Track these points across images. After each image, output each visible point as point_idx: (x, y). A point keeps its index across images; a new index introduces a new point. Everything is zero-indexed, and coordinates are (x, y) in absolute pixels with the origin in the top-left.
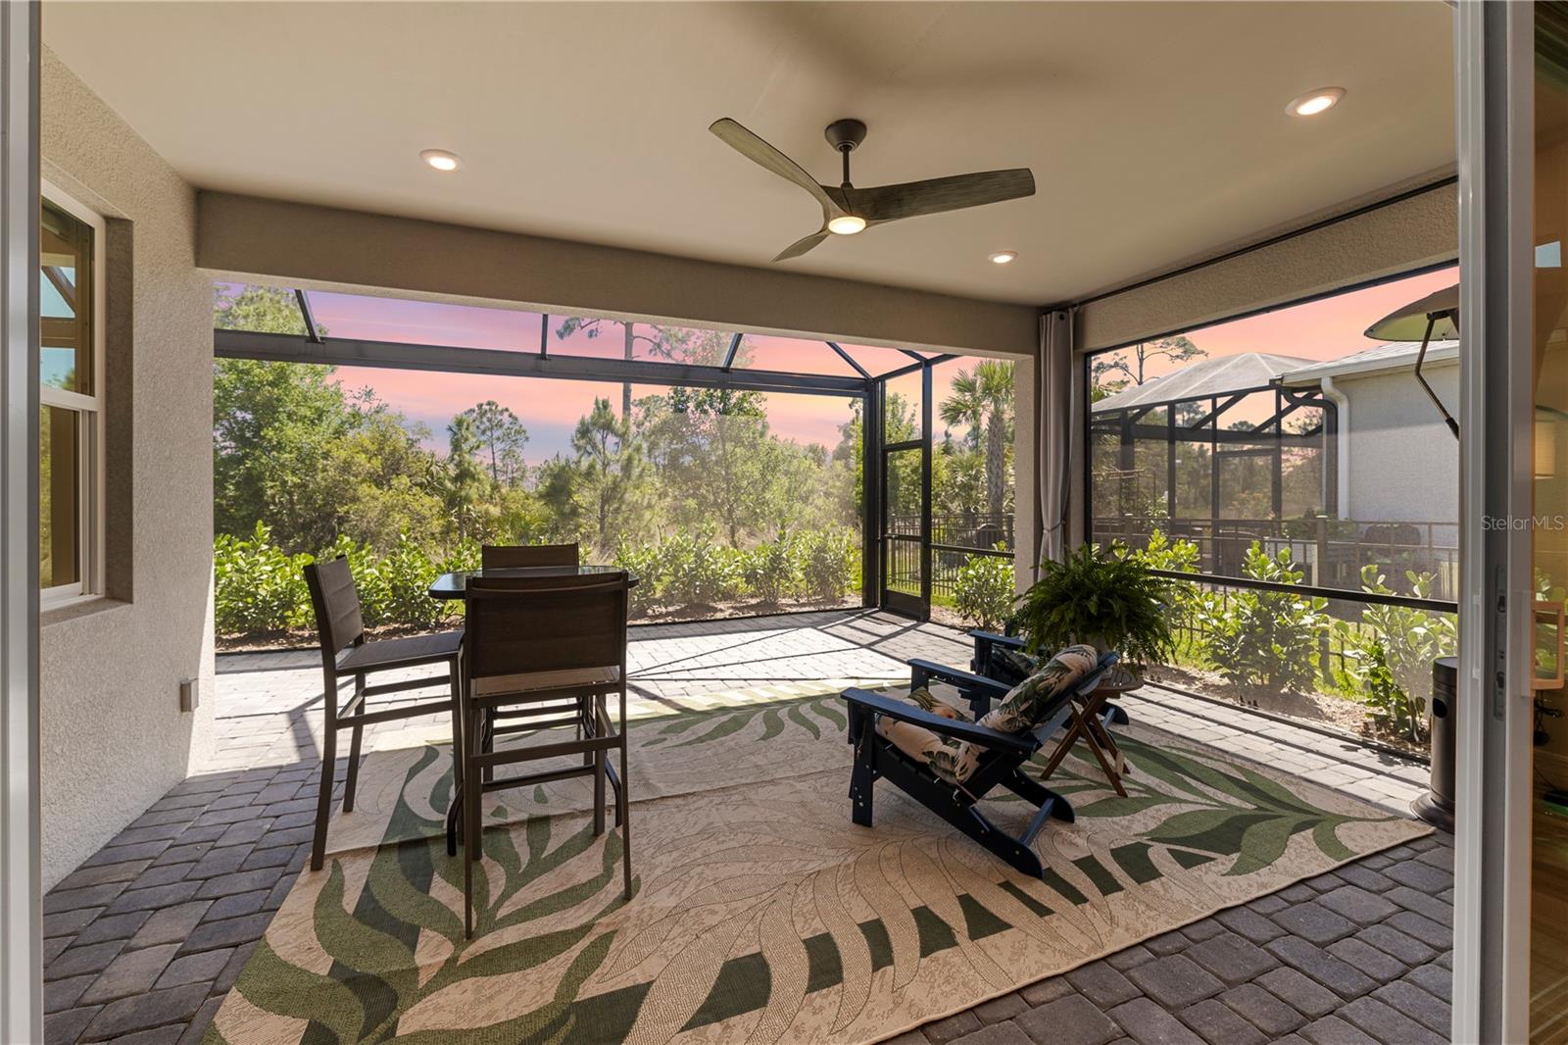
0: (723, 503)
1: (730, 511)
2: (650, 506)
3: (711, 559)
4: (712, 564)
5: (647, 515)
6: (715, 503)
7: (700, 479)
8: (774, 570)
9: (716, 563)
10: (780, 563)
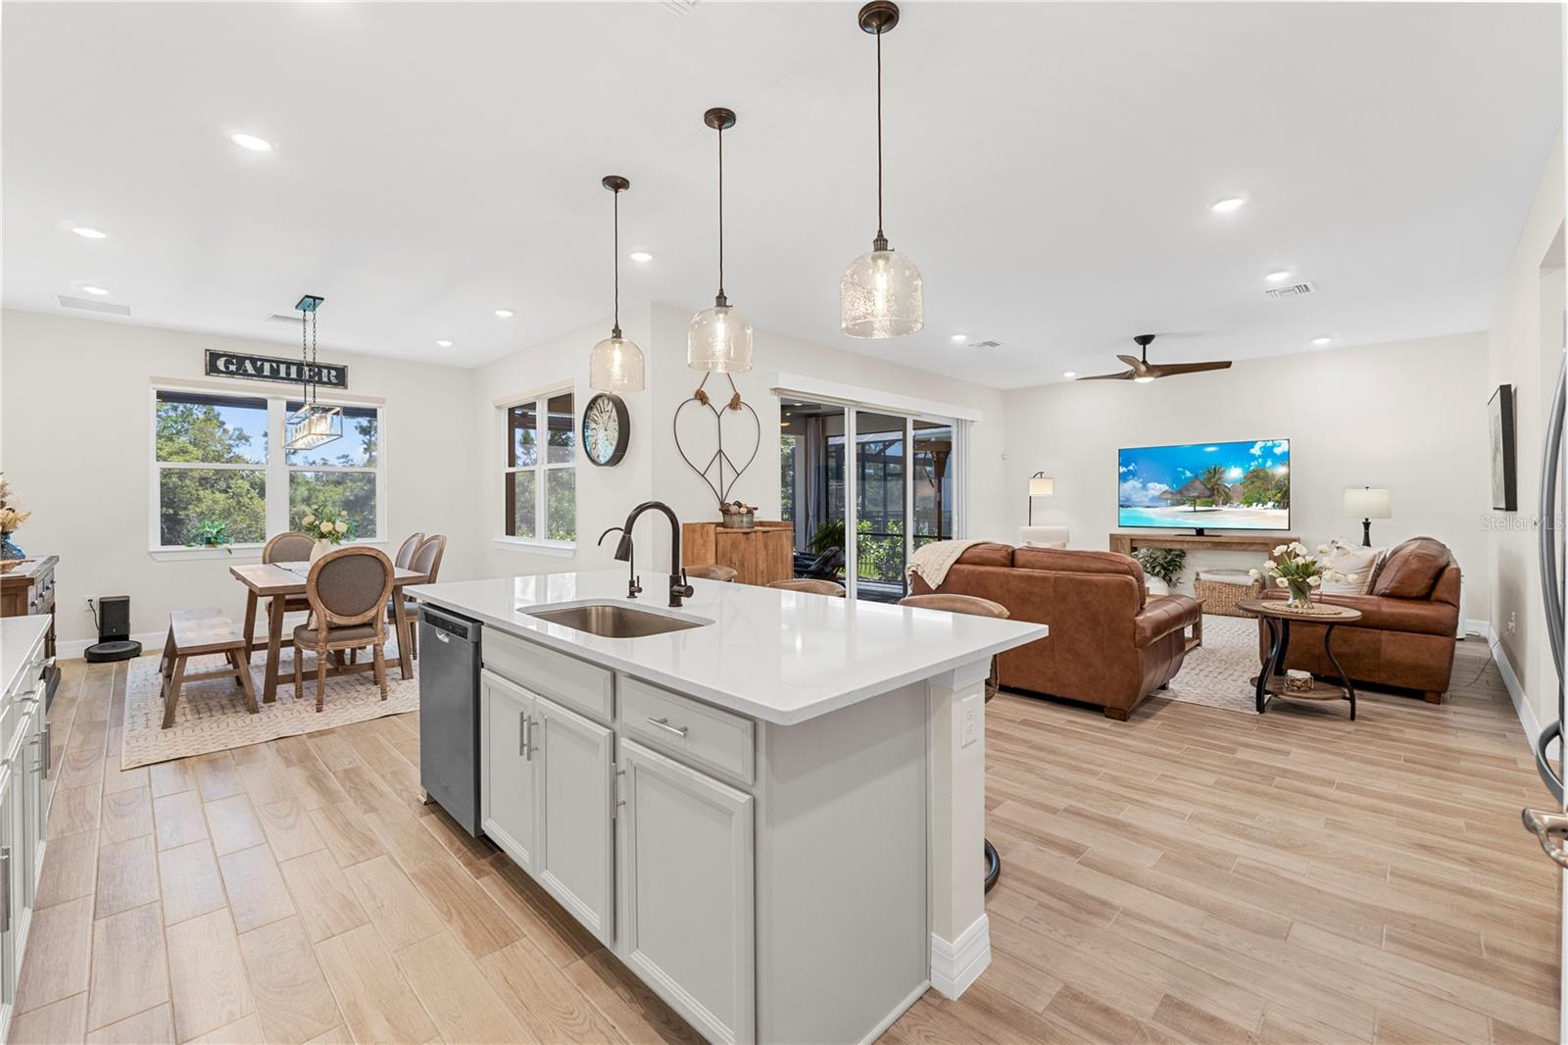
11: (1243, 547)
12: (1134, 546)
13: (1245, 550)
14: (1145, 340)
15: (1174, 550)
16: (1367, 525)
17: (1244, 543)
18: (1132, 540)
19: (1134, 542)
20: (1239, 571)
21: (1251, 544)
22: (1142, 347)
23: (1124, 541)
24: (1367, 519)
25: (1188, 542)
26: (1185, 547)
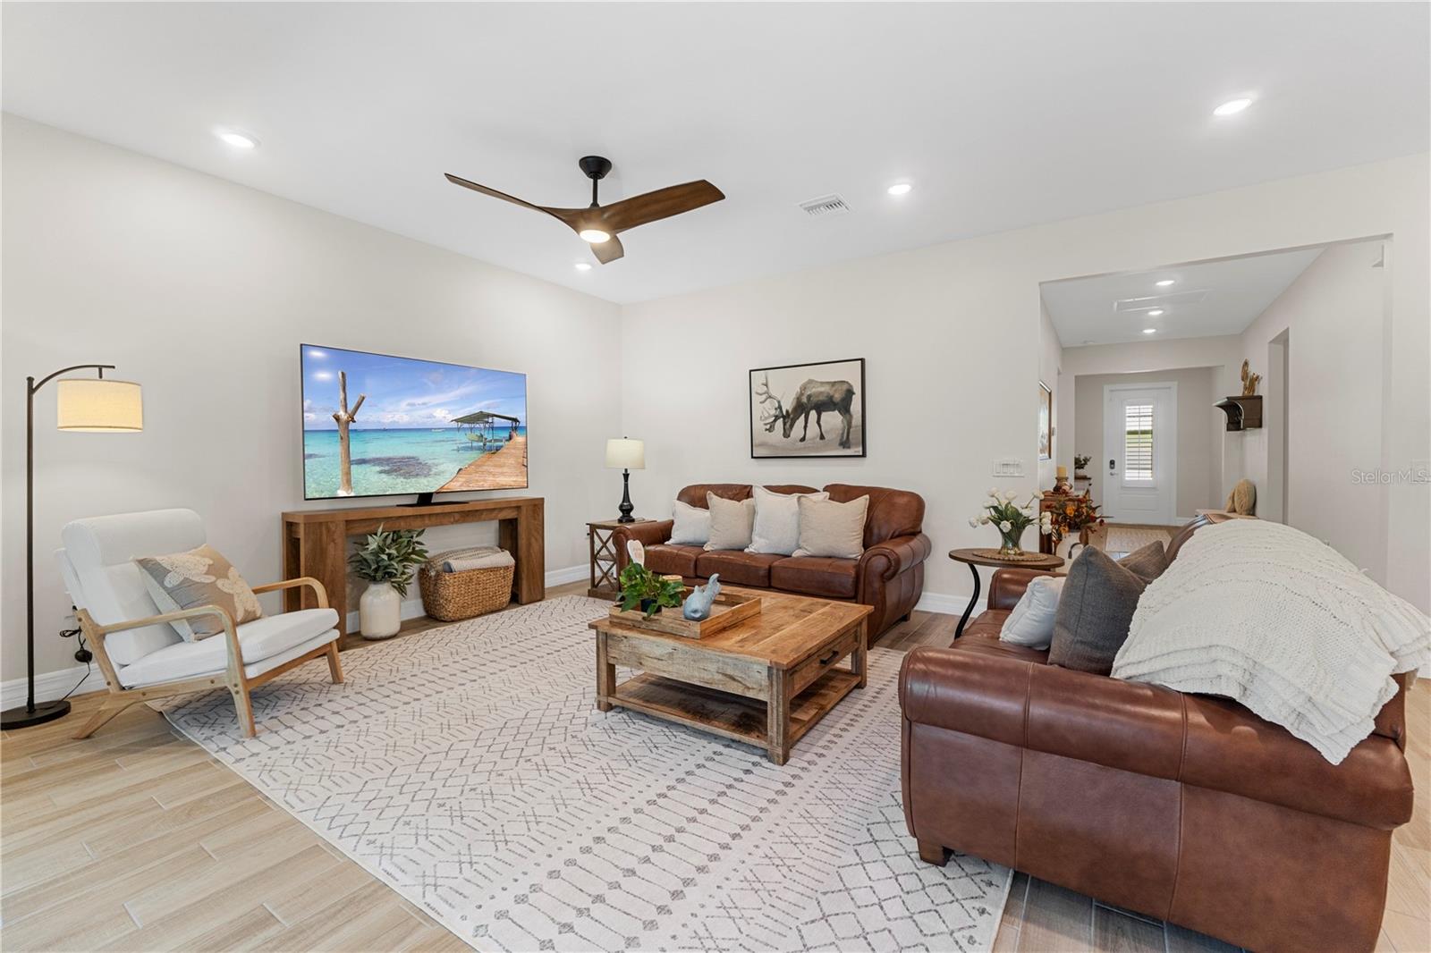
16: (626, 476)
18: (348, 523)
24: (626, 471)
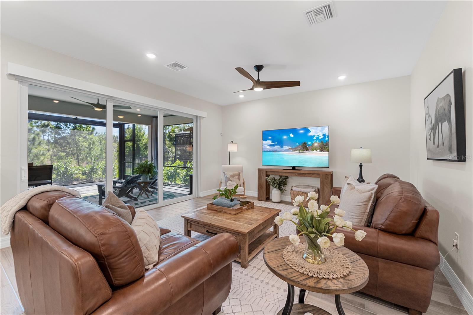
0: (75, 154)
1: (78, 156)
2: (43, 155)
3: (70, 169)
4: (71, 170)
5: (42, 158)
6: (72, 154)
7: (66, 147)
8: (92, 171)
9: (72, 170)
10: (94, 170)
11: (310, 175)
12: (268, 174)
13: (310, 177)
14: (259, 68)
15: (283, 176)
16: (361, 166)
17: (310, 174)
18: (266, 171)
19: (267, 172)
20: (309, 186)
21: (313, 174)
22: (258, 72)
23: (263, 172)
24: (361, 164)
25: (288, 173)
26: (287, 175)
